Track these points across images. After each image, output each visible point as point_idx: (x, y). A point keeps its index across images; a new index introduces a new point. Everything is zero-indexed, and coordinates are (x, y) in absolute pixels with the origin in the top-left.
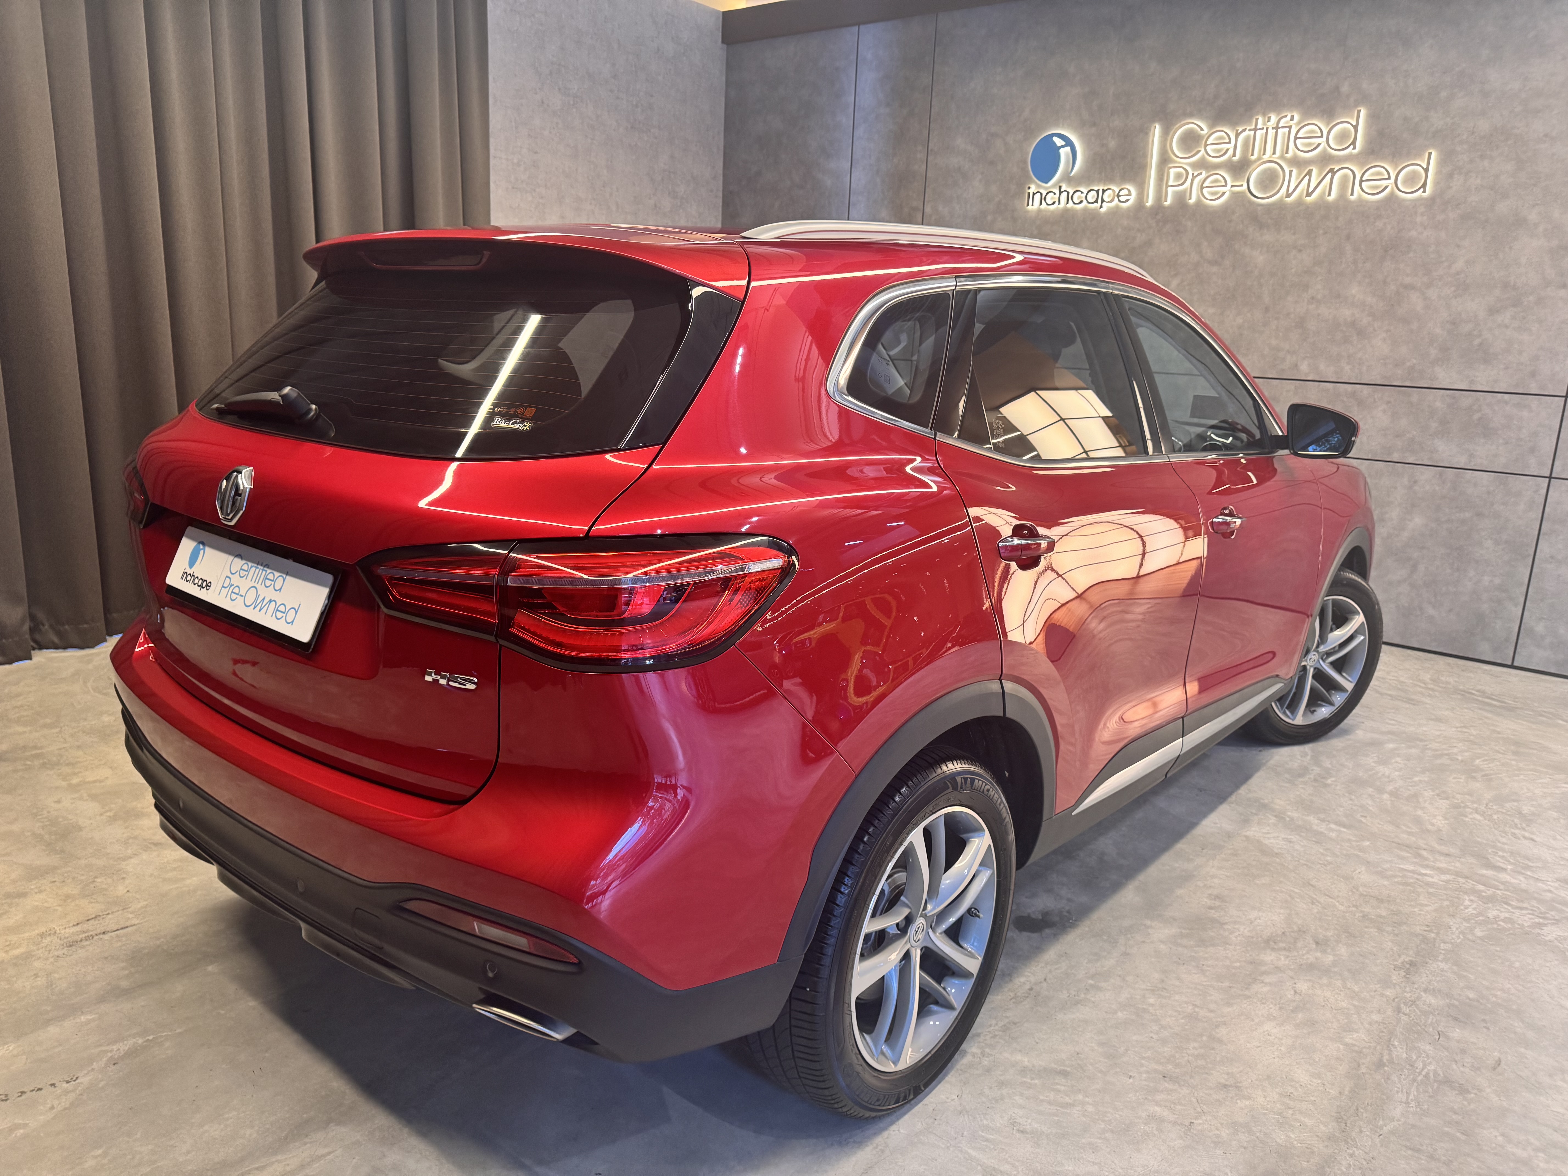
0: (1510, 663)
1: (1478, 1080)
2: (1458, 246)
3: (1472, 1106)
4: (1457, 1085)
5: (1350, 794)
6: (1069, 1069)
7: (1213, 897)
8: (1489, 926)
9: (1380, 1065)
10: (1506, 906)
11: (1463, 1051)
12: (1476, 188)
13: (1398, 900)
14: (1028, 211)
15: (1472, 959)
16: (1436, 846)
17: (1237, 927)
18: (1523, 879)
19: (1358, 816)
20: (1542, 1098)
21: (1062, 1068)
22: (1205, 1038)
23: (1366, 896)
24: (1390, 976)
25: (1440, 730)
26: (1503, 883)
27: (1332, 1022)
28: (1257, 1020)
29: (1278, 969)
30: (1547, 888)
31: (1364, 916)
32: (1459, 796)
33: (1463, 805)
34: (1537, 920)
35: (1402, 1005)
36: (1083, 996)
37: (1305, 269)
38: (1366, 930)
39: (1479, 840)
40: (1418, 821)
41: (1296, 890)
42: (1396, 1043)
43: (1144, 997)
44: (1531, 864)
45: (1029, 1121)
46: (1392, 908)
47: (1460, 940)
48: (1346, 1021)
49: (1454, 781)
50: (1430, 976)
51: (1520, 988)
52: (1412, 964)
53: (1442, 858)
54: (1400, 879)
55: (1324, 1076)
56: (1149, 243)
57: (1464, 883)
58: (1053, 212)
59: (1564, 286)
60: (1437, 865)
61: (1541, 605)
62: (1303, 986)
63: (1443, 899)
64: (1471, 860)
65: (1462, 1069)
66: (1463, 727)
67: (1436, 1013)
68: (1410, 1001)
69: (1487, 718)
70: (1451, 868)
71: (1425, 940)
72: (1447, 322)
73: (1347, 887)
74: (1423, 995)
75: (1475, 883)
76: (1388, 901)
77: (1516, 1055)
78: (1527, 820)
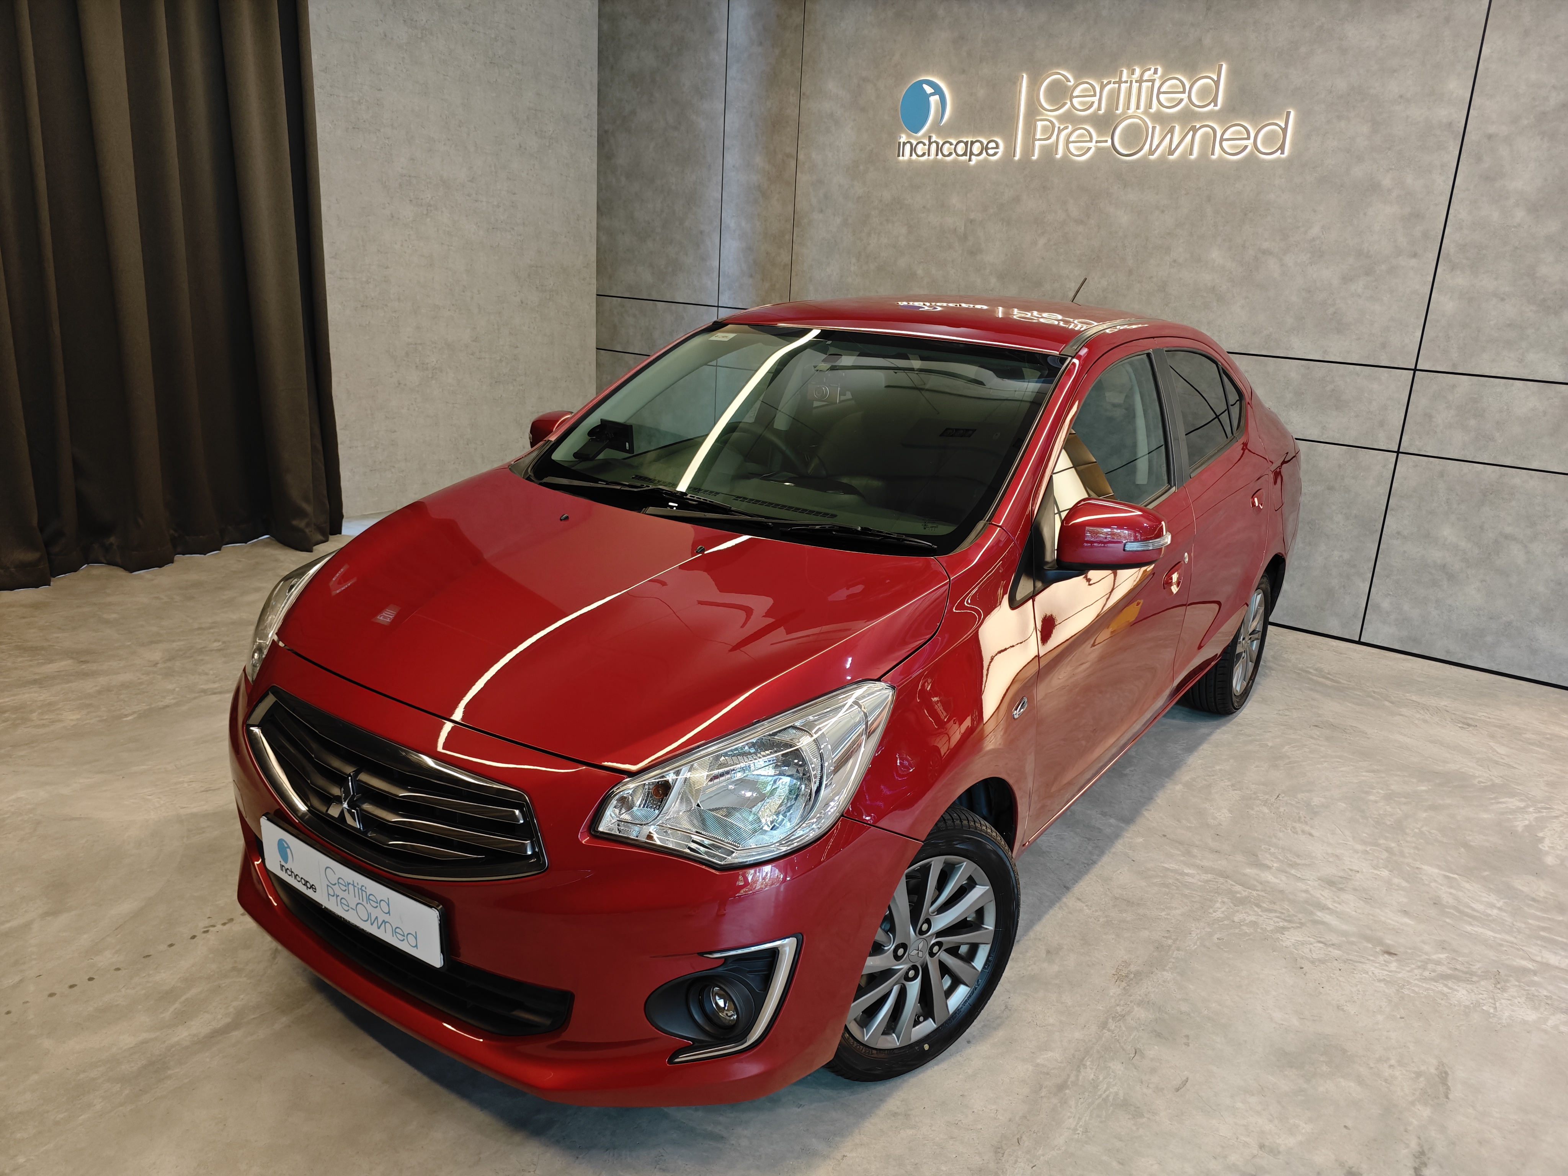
0: (1357, 639)
1: (1157, 1102)
2: (1315, 212)
3: (1141, 1131)
4: (1133, 1108)
8: (1231, 931)
9: (1061, 1087)
10: (1256, 909)
11: (1153, 1071)
12: (1333, 151)
13: (1148, 904)
14: (899, 162)
15: (1200, 968)
16: (1210, 841)
18: (1284, 878)
20: (1214, 1122)
23: (1116, 898)
24: (1109, 988)
26: (1261, 883)
27: (1031, 1041)
30: (1304, 888)
31: (1107, 921)
32: (1253, 787)
33: (1254, 796)
34: (1281, 924)
35: (1110, 1020)
37: (1168, 231)
38: (1104, 937)
39: (1256, 835)
40: (1201, 814)
42: (1088, 1063)
44: (1298, 861)
46: (1139, 911)
47: (1196, 947)
48: (1046, 1039)
49: (1255, 769)
50: (1150, 987)
51: (1237, 999)
52: (1138, 974)
53: (1211, 856)
54: (1159, 880)
55: (1000, 1101)
56: (1017, 199)
57: (1222, 884)
58: (923, 163)
59: (1415, 255)
60: (1202, 864)
61: (1387, 582)
63: (1195, 902)
64: (1239, 857)
65: (1145, 1090)
66: (1286, 709)
67: (1140, 1029)
68: (1120, 1015)
69: (1313, 699)
70: (1216, 867)
71: (1159, 947)
72: (1303, 289)
73: (1102, 890)
74: (1136, 1009)
75: (1233, 883)
76: (1139, 904)
77: (1206, 1074)
78: (1313, 812)
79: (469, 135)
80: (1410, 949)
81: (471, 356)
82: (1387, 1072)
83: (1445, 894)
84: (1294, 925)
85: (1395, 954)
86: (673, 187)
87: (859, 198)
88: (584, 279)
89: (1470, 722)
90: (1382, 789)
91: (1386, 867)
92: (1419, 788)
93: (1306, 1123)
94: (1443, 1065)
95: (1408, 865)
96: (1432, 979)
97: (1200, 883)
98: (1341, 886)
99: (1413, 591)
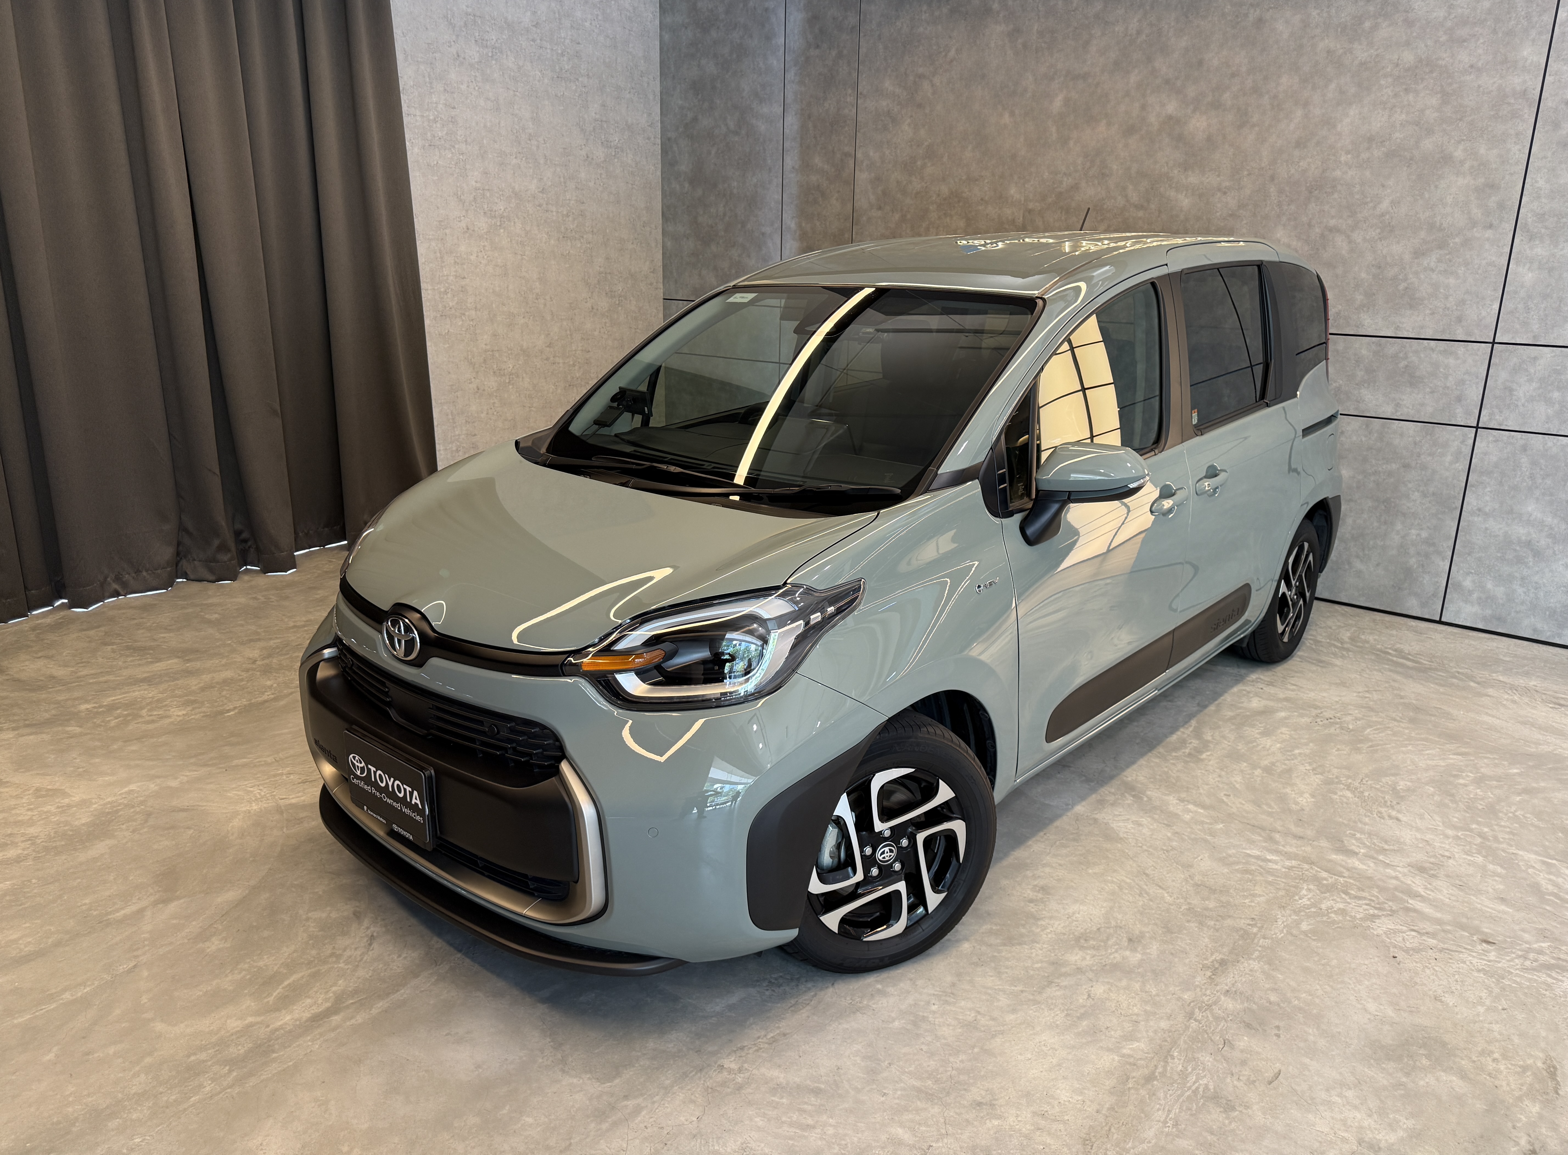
0: (1438, 619)
1: (1249, 1095)
2: (1383, 186)
3: (1233, 1126)
4: (1225, 1102)
5: (1222, 769)
6: (823, 1086)
7: (1038, 888)
8: (1319, 919)
9: (1149, 1078)
10: (1344, 896)
11: (1244, 1063)
12: (1402, 124)
13: (1231, 891)
15: (1288, 957)
16: (1292, 827)
17: (1052, 922)
18: (1372, 865)
19: (1221, 795)
20: (1310, 1116)
21: (816, 1085)
22: (976, 1050)
23: (1198, 885)
24: (1194, 977)
25: (1340, 696)
26: (1348, 870)
27: (1116, 1031)
28: (1038, 1029)
29: (1080, 970)
30: (1393, 874)
31: (1189, 909)
32: (1335, 771)
33: (1337, 780)
34: (1371, 912)
36: (865, 1003)
38: (1187, 924)
39: (1341, 820)
40: (1282, 799)
41: (1128, 881)
42: (1176, 1054)
43: (928, 1003)
44: (1386, 847)
45: (763, 1145)
46: (1222, 899)
47: (1282, 935)
48: (1131, 1028)
49: (1337, 753)
50: (1237, 976)
51: (1328, 989)
52: (1223, 962)
53: (1294, 841)
54: (1241, 866)
55: (1086, 1092)
56: (1075, 187)
57: (1307, 870)
59: (1490, 226)
60: (1285, 850)
61: (1468, 560)
62: (1099, 990)
63: (1280, 889)
64: (1324, 843)
65: (1236, 1083)
66: (1366, 691)
67: (1229, 1019)
68: (1206, 1005)
69: (1394, 681)
70: (1300, 853)
71: (1245, 935)
72: (1373, 266)
73: (1183, 876)
74: (1223, 998)
75: (1319, 870)
76: (1221, 891)
77: (1298, 1066)
78: (1400, 797)
79: (538, 147)
80: (1510, 937)
81: (545, 362)
82: (1491, 1066)
83: (1543, 880)
85: (1494, 943)
86: (735, 191)
87: (917, 193)
88: (651, 284)
89: (1562, 702)
90: (1471, 773)
91: (1479, 853)
92: (1511, 771)
93: (1407, 1119)
94: (1550, 1059)
95: (1504, 851)
96: (1534, 969)
97: (1284, 870)
98: (1432, 872)
99: (1497, 568)
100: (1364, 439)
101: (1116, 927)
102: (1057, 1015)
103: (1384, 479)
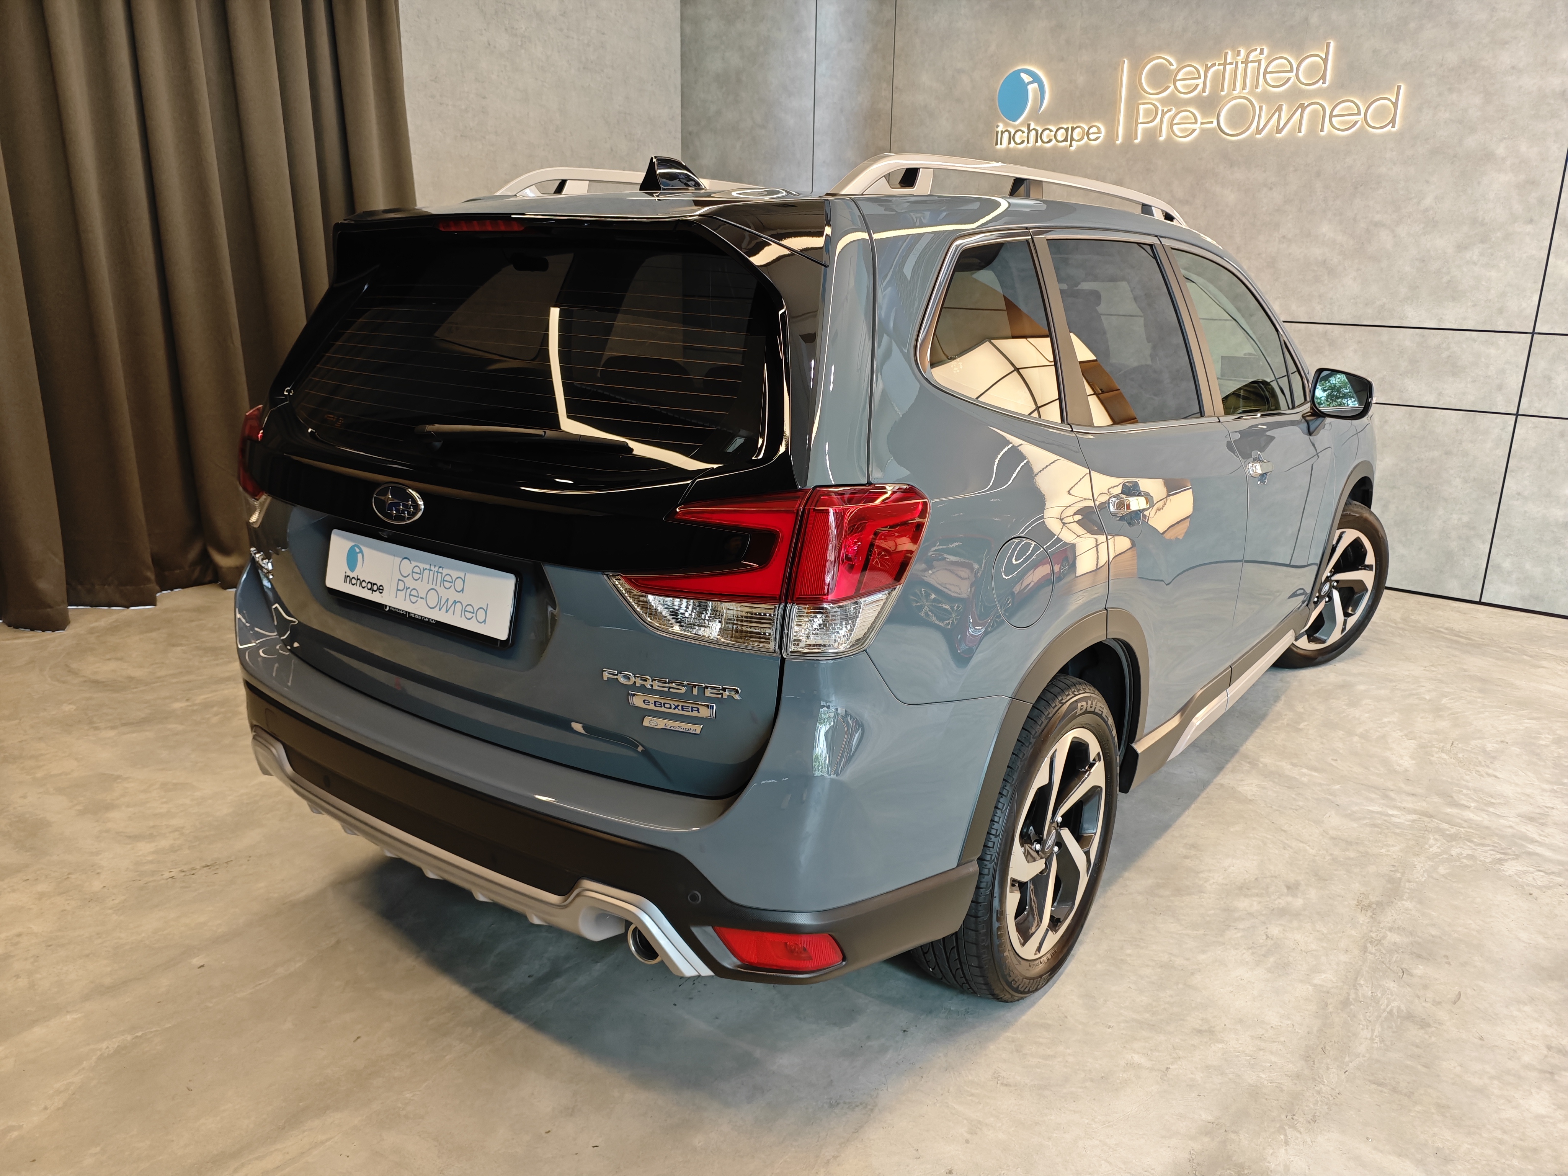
0: (1478, 600)
1: (1439, 1014)
2: (1427, 182)
3: (1433, 1039)
4: (1419, 1020)
5: (1321, 737)
7: (1188, 847)
8: (1453, 864)
9: (1345, 1003)
10: (1469, 844)
11: (1425, 987)
12: (1445, 122)
13: (1366, 843)
14: (996, 151)
15: (1435, 897)
16: (1403, 786)
17: (1211, 875)
18: (1486, 816)
19: (1329, 760)
20: (1498, 1028)
22: (1181, 986)
23: (1335, 839)
24: (1357, 917)
25: (1409, 670)
26: (1466, 821)
27: (1302, 965)
28: (1231, 965)
29: (1251, 915)
31: (1333, 859)
32: (1426, 736)
33: (1430, 744)
34: (1498, 856)
37: (1276, 208)
38: (1336, 872)
39: (1444, 778)
40: (1386, 761)
41: (1268, 836)
42: (1362, 982)
43: (1122, 948)
44: (1493, 801)
45: (1013, 1074)
46: (1359, 849)
47: (1424, 878)
48: (1315, 963)
49: (1422, 720)
50: (1394, 915)
51: (1481, 923)
52: (1379, 904)
53: (1409, 798)
54: (1368, 821)
55: (1293, 1017)
57: (1429, 823)
58: (1022, 151)
59: (1531, 221)
60: (1403, 806)
61: (1508, 541)
62: (1274, 930)
63: (1409, 839)
64: (1436, 799)
65: (1424, 1004)
66: (1431, 666)
67: (1400, 951)
68: (1376, 940)
69: (1455, 656)
70: (1417, 808)
71: (1390, 880)
72: (1416, 259)
73: (1318, 831)
74: (1389, 934)
75: (1440, 822)
76: (1357, 843)
77: (1475, 988)
78: (1493, 757)
84: (1510, 857)
90: (1548, 734)
97: (1407, 823)
98: (1541, 821)
99: (1535, 550)
100: (1407, 428)
101: (1272, 877)
102: (1244, 953)
103: (1427, 466)
